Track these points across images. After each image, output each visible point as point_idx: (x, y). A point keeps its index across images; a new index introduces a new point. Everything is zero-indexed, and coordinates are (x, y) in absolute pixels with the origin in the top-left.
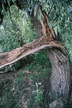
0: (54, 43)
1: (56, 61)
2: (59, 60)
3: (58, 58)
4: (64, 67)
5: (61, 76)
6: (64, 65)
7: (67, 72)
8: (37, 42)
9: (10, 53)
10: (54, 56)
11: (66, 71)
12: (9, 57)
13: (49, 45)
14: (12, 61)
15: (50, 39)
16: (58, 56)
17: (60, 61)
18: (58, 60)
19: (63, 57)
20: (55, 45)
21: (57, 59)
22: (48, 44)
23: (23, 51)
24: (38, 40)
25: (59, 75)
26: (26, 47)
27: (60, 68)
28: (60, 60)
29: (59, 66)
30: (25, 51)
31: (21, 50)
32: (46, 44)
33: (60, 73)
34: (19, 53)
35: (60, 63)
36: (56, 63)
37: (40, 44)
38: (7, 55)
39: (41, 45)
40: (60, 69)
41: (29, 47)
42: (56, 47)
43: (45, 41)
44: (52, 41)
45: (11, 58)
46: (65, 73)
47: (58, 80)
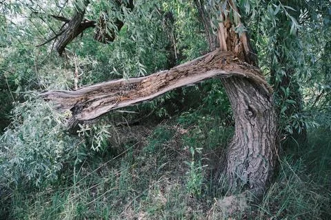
0: (237, 66)
1: (243, 108)
2: (249, 107)
3: (246, 102)
4: (259, 123)
5: (251, 142)
6: (258, 120)
7: (265, 136)
10: (238, 95)
11: (262, 133)
12: (143, 87)
13: (223, 72)
14: (149, 95)
16: (248, 97)
17: (250, 109)
18: (247, 107)
19: (259, 101)
20: (239, 73)
21: (244, 102)
22: (222, 69)
23: (171, 78)
24: (204, 58)
25: (246, 139)
26: (177, 71)
27: (248, 124)
28: (251, 106)
29: (249, 120)
30: (175, 78)
31: (167, 75)
32: (218, 68)
33: (249, 137)
34: (163, 82)
35: (250, 112)
36: (241, 112)
37: (206, 68)
38: (140, 83)
39: (208, 70)
40: (249, 127)
41: (183, 72)
42: (242, 75)
43: (217, 63)
44: (232, 63)
45: (147, 89)
46: (261, 137)
47: (242, 152)
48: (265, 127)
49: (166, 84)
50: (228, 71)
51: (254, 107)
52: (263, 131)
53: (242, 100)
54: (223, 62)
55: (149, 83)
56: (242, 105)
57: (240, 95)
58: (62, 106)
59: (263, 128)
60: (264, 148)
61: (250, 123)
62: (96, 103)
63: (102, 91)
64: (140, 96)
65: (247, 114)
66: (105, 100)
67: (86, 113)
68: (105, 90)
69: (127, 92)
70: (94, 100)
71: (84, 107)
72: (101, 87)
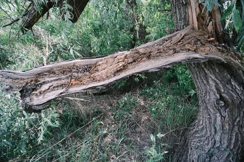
0: (214, 49)
1: (213, 97)
2: (221, 96)
3: (218, 90)
4: (232, 115)
5: (219, 134)
6: (231, 111)
7: (236, 129)
8: (167, 44)
9: (101, 61)
10: (208, 82)
11: (234, 126)
12: (97, 70)
13: (197, 56)
14: (104, 80)
15: (207, 36)
16: (220, 85)
17: (222, 98)
18: (218, 96)
19: (234, 90)
20: (216, 57)
21: (215, 90)
22: (195, 51)
23: (130, 60)
24: (171, 37)
25: (213, 130)
26: (138, 53)
27: (218, 114)
28: (224, 95)
29: (219, 110)
30: (134, 61)
31: (126, 57)
32: (189, 50)
33: (218, 128)
34: (121, 65)
35: (221, 102)
36: (211, 101)
37: (174, 49)
38: (96, 65)
39: (175, 52)
40: (219, 118)
41: (145, 54)
42: (220, 60)
43: (189, 43)
44: (208, 45)
45: (101, 73)
46: (232, 130)
47: (206, 142)
48: (238, 119)
49: (124, 68)
50: (203, 54)
51: (227, 97)
52: (236, 124)
53: (214, 88)
54: (195, 43)
55: (105, 66)
56: (212, 93)
57: (211, 82)
58: (11, 88)
59: (235, 120)
60: (233, 141)
61: (221, 114)
62: (45, 87)
63: (54, 73)
64: (94, 80)
65: (218, 104)
66: (55, 84)
67: (34, 97)
68: (57, 72)
69: (80, 75)
70: (44, 83)
71: (33, 90)
72: (52, 69)
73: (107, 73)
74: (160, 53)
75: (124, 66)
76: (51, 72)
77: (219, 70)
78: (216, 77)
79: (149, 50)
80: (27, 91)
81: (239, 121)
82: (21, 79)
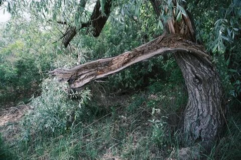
0: (180, 44)
1: (191, 77)
3: (193, 71)
4: (205, 88)
5: (200, 104)
6: (204, 86)
7: (211, 99)
10: (186, 67)
11: (208, 96)
12: (113, 64)
14: (116, 69)
16: (194, 68)
17: (197, 77)
18: (194, 76)
19: (203, 70)
21: (191, 72)
22: (168, 47)
23: (132, 56)
24: (156, 40)
25: (196, 102)
26: (137, 51)
27: (196, 89)
28: (197, 75)
29: (196, 86)
30: (134, 56)
31: (129, 55)
33: (198, 100)
34: (126, 59)
35: (197, 80)
36: (190, 79)
38: (111, 61)
40: (197, 92)
41: (140, 52)
42: (186, 51)
43: (165, 42)
44: (177, 42)
45: (115, 65)
46: (208, 100)
47: (194, 113)
48: (210, 91)
49: (128, 61)
50: (173, 48)
51: (199, 76)
52: (209, 94)
53: (190, 70)
54: (169, 42)
55: (117, 61)
56: (190, 75)
57: (188, 67)
58: (63, 79)
59: (208, 92)
60: (211, 109)
61: (198, 88)
62: (83, 77)
63: (87, 68)
64: (111, 70)
65: (195, 82)
66: (88, 74)
67: (77, 84)
68: (89, 68)
69: (102, 68)
70: (82, 75)
71: (76, 79)
72: (86, 66)
73: (118, 65)
74: (149, 50)
75: (128, 60)
76: (85, 68)
77: (191, 58)
78: (191, 63)
79: (143, 49)
80: (72, 80)
81: (212, 92)
82: (69, 74)
